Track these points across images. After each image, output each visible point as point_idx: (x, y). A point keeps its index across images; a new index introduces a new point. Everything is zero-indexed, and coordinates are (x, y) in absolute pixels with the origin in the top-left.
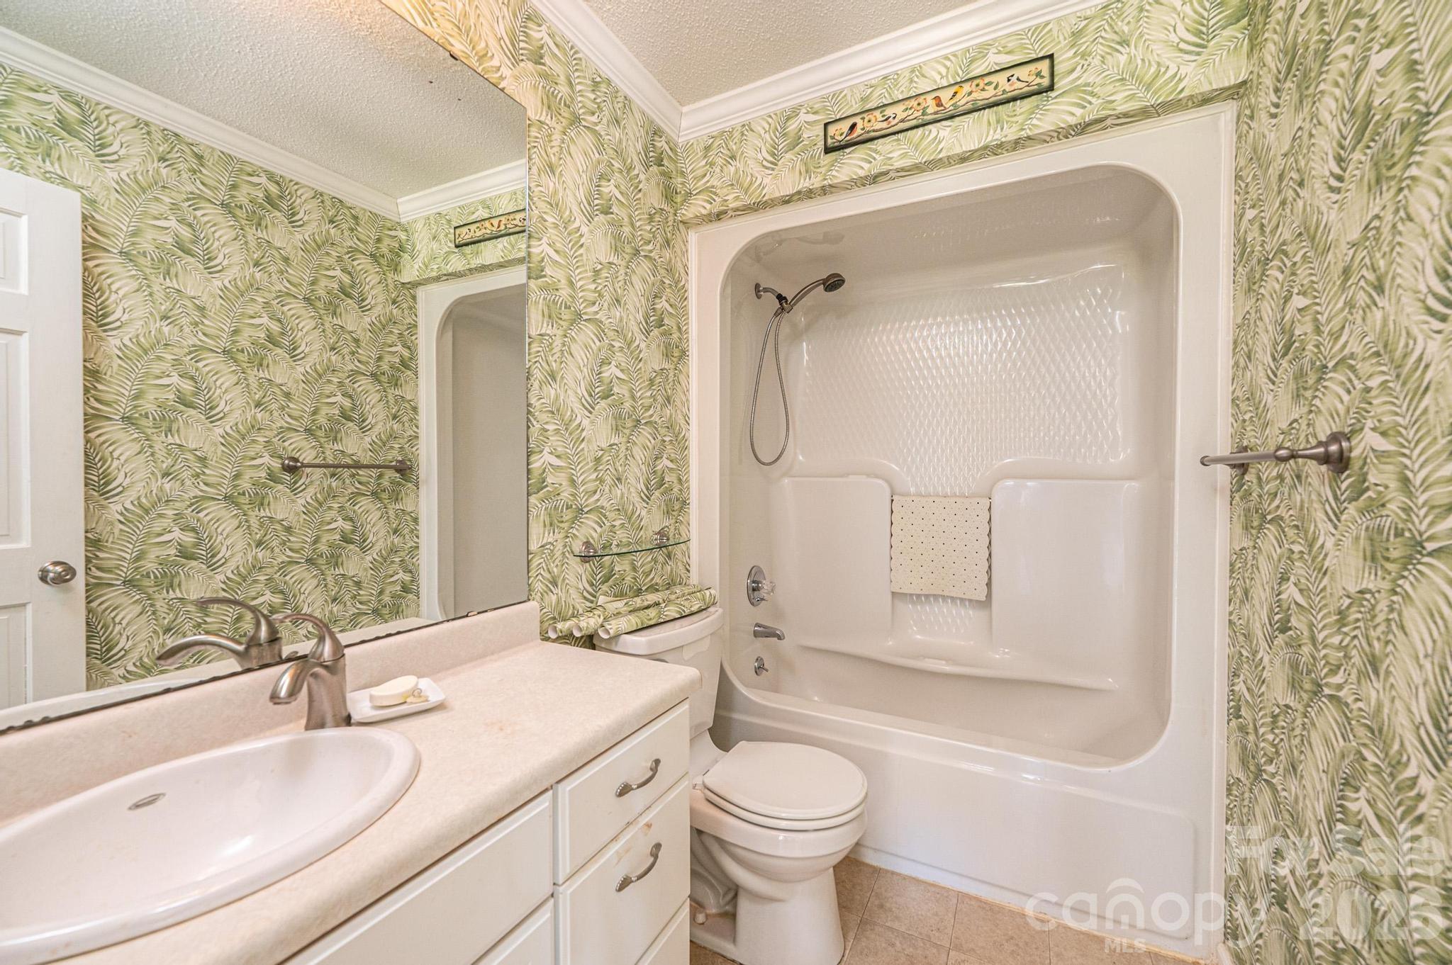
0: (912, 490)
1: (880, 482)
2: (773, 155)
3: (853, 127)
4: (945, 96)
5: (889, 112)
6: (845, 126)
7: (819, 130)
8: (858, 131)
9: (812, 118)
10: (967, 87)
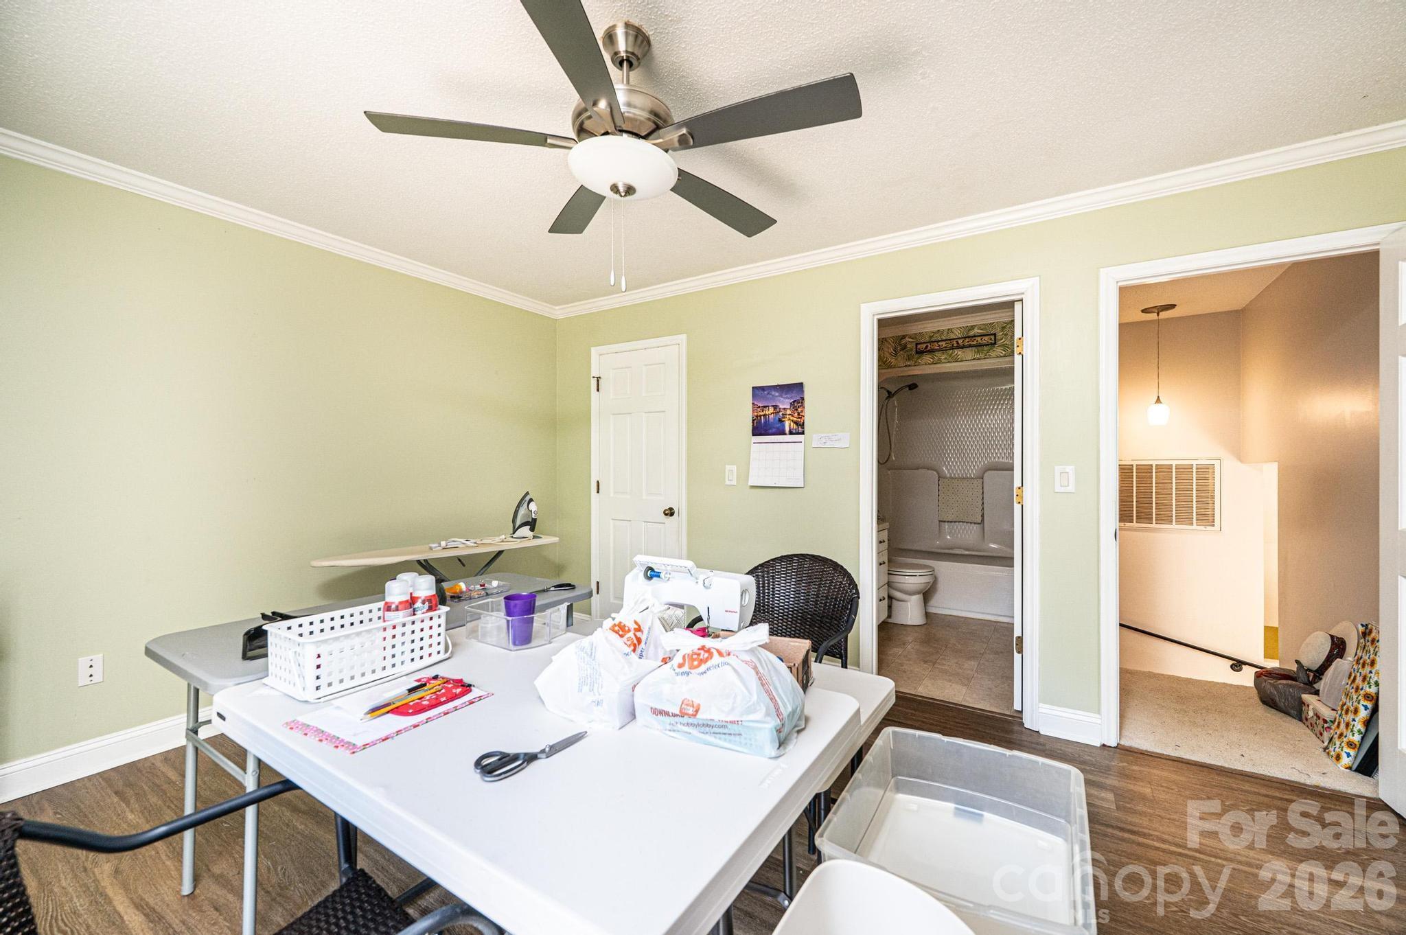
0: (948, 476)
1: (935, 473)
2: (895, 351)
3: (927, 346)
4: (960, 341)
5: (940, 343)
6: (924, 346)
7: (914, 345)
8: (929, 348)
9: (910, 340)
10: (967, 340)
